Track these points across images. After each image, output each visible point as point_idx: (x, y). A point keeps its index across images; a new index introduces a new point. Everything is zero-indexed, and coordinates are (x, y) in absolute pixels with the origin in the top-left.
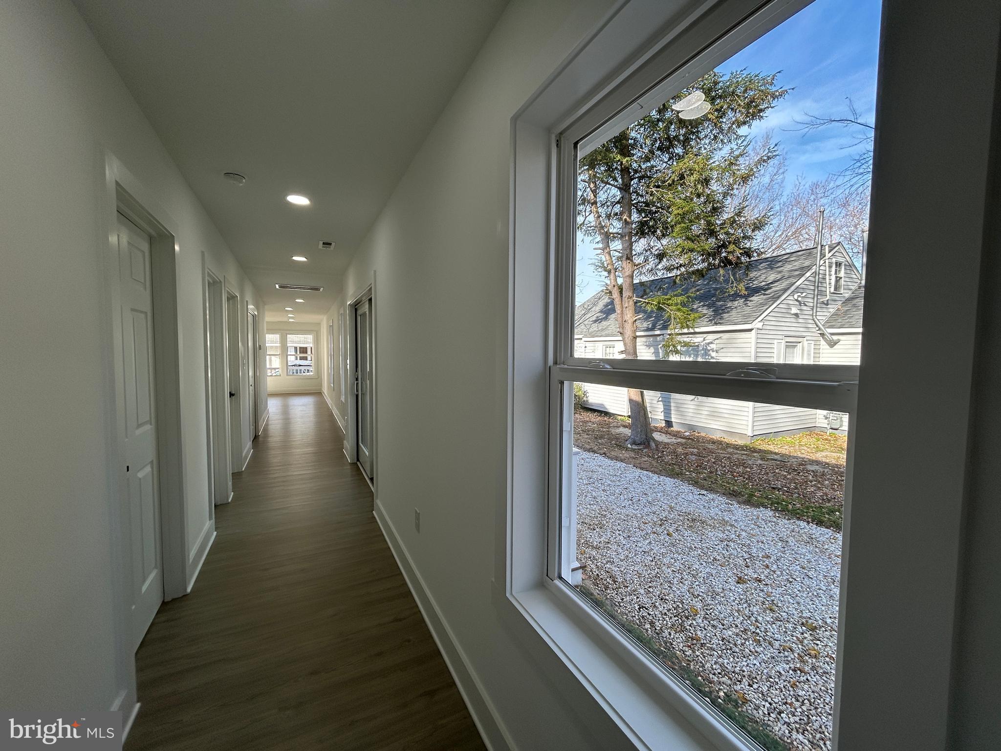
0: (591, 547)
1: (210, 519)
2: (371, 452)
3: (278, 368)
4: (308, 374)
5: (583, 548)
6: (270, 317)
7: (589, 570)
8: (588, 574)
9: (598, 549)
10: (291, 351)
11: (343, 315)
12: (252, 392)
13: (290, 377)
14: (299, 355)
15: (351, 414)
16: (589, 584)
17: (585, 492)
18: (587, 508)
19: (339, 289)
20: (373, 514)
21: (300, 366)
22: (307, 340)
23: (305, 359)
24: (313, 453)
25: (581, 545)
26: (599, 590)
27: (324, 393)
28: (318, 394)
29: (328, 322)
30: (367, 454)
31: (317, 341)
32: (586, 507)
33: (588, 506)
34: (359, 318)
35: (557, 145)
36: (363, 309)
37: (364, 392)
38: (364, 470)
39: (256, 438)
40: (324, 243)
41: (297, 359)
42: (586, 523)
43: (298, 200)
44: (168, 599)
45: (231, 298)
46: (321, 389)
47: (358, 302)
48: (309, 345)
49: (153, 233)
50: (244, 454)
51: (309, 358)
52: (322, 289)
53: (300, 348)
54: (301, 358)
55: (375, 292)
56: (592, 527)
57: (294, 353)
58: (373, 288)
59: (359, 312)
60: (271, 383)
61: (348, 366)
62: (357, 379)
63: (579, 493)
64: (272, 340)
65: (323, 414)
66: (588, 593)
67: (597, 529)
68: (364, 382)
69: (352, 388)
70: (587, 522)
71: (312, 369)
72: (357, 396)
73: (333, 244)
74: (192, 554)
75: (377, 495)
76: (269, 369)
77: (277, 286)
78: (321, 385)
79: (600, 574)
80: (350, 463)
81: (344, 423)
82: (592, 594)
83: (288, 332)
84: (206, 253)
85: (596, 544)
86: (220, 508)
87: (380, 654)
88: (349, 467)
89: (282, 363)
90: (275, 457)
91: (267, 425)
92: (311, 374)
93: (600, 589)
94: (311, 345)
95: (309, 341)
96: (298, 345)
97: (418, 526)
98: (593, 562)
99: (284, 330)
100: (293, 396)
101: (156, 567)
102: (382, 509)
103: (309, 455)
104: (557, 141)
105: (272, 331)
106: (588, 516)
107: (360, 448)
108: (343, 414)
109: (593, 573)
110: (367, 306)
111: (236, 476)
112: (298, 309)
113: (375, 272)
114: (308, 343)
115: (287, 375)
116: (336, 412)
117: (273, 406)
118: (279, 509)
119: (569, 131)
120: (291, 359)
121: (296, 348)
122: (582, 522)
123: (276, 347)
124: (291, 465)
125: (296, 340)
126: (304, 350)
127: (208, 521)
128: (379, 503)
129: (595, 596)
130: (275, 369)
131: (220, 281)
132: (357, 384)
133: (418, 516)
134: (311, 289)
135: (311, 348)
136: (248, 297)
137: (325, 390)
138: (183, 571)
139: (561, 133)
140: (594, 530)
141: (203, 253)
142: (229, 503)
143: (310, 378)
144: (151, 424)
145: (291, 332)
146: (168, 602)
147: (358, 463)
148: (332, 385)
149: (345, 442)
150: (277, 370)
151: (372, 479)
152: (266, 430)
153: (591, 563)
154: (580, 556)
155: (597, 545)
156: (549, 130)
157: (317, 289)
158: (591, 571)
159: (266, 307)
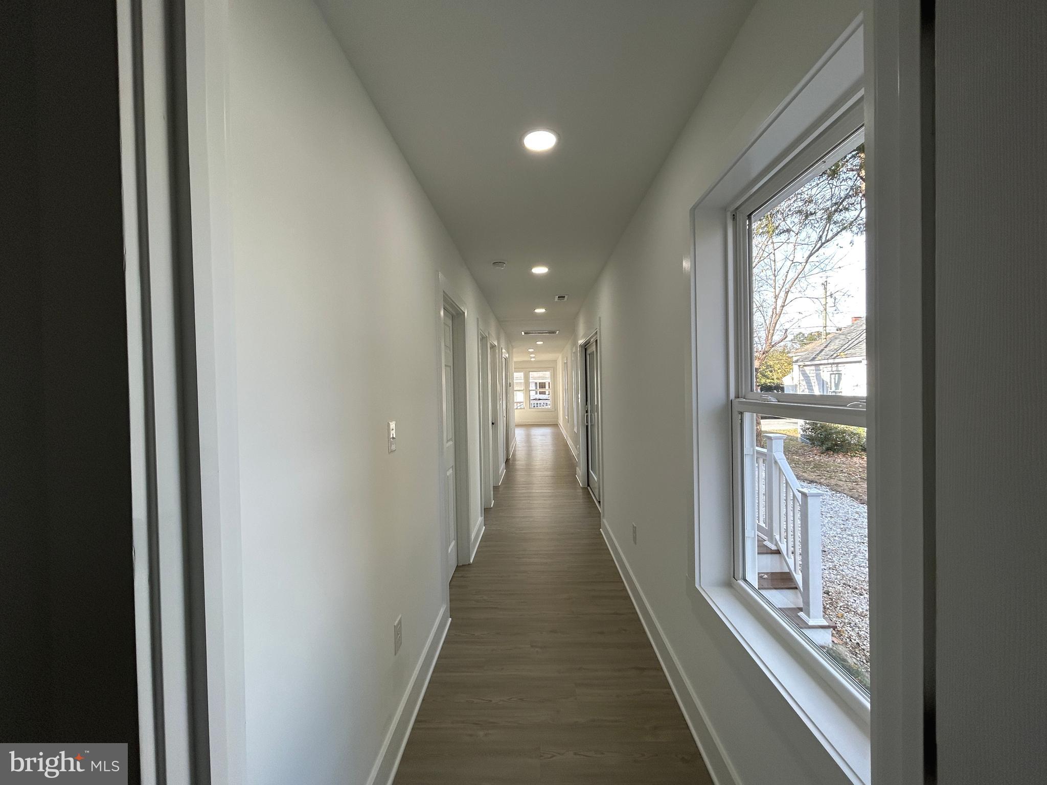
0: (853, 613)
1: (481, 516)
2: (599, 478)
3: (522, 402)
4: (547, 407)
5: (840, 611)
6: (517, 358)
7: (846, 636)
8: (844, 640)
9: (864, 617)
10: (532, 387)
11: (575, 353)
12: (505, 423)
13: (532, 409)
14: (539, 390)
15: (582, 443)
16: (844, 651)
17: (854, 552)
18: (854, 570)
19: (572, 332)
20: (600, 531)
21: (540, 399)
22: (545, 376)
23: (544, 393)
24: (551, 476)
25: (839, 608)
26: (857, 660)
27: (560, 424)
28: (555, 425)
29: (563, 360)
30: (596, 479)
31: (554, 376)
32: (853, 568)
33: (857, 568)
34: (588, 357)
35: (734, 218)
36: (591, 349)
37: (593, 423)
38: (594, 494)
39: (507, 461)
40: (559, 297)
41: (537, 394)
42: (849, 586)
43: (540, 270)
44: (459, 565)
45: (493, 347)
46: (557, 421)
47: (587, 342)
48: (547, 381)
49: (454, 313)
50: (500, 472)
51: (547, 393)
52: (558, 332)
53: (539, 383)
54: (541, 393)
55: (600, 335)
56: (857, 591)
57: (535, 389)
58: (598, 333)
59: (588, 352)
60: (518, 415)
61: (580, 400)
62: (587, 412)
63: (845, 551)
64: (518, 377)
65: (560, 444)
66: (840, 658)
67: (866, 595)
68: (593, 414)
69: (583, 422)
70: (851, 584)
71: (550, 403)
72: (587, 426)
73: (566, 297)
74: (473, 536)
75: (604, 514)
76: (516, 402)
77: (523, 333)
78: (557, 417)
79: (861, 644)
80: (582, 488)
81: (577, 451)
82: (845, 660)
83: (531, 370)
84: (480, 319)
85: (861, 611)
86: (487, 511)
87: (602, 633)
88: (581, 491)
89: (525, 398)
90: (520, 477)
91: (515, 451)
92: (549, 407)
93: (859, 659)
94: (549, 381)
95: (547, 376)
96: (538, 381)
97: (635, 538)
98: (853, 630)
99: (527, 368)
100: (533, 426)
101: (454, 539)
102: (608, 527)
103: (547, 478)
104: (734, 215)
105: (518, 370)
106: (855, 578)
107: (590, 475)
108: (576, 442)
109: (851, 641)
110: (594, 347)
111: (496, 488)
112: (538, 350)
113: (600, 318)
114: (545, 378)
115: (530, 408)
116: (570, 442)
117: (519, 435)
118: (526, 517)
119: (744, 206)
120: (533, 395)
121: (536, 383)
122: (844, 584)
123: (521, 383)
124: (534, 484)
125: (537, 376)
126: (542, 385)
127: (480, 518)
128: (605, 521)
129: (849, 663)
130: (520, 403)
131: (487, 337)
132: (587, 416)
133: (634, 528)
134: (550, 333)
135: (549, 383)
136: (503, 345)
137: (561, 422)
138: (469, 548)
139: (737, 209)
140: (861, 595)
141: (478, 319)
142: (491, 508)
143: (548, 411)
144: (452, 441)
145: (534, 370)
146: (460, 566)
147: (589, 488)
148: (567, 417)
149: (577, 468)
150: (521, 404)
151: (599, 502)
152: (514, 455)
153: (851, 629)
154: (834, 619)
155: (863, 612)
156: (725, 209)
157: (554, 332)
158: (849, 638)
159: (514, 350)
